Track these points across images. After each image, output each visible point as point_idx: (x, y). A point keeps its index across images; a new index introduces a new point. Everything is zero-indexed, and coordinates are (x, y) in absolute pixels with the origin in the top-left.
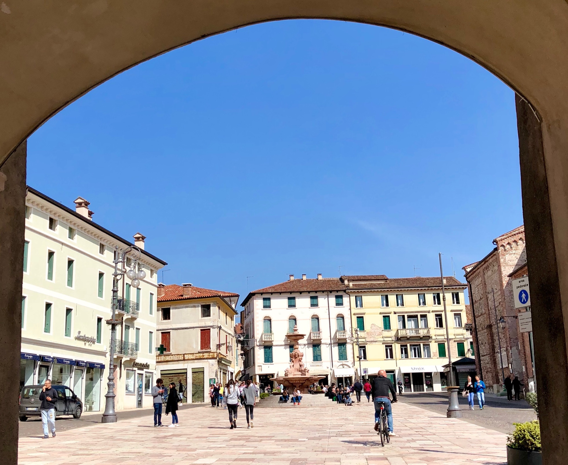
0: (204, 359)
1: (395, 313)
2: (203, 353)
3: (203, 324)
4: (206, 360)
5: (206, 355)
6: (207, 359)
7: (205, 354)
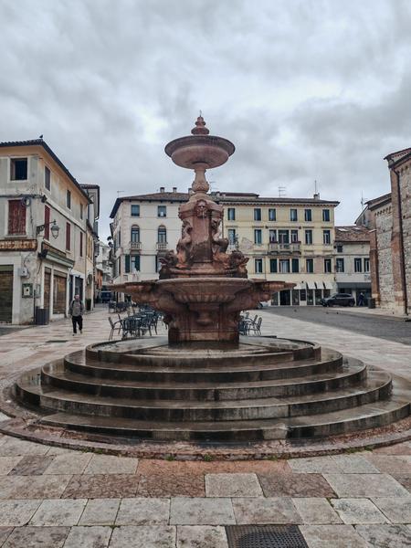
0: (14, 250)
1: (267, 227)
2: (12, 240)
3: (13, 192)
4: (17, 253)
5: (17, 245)
6: (18, 250)
7: (16, 243)
